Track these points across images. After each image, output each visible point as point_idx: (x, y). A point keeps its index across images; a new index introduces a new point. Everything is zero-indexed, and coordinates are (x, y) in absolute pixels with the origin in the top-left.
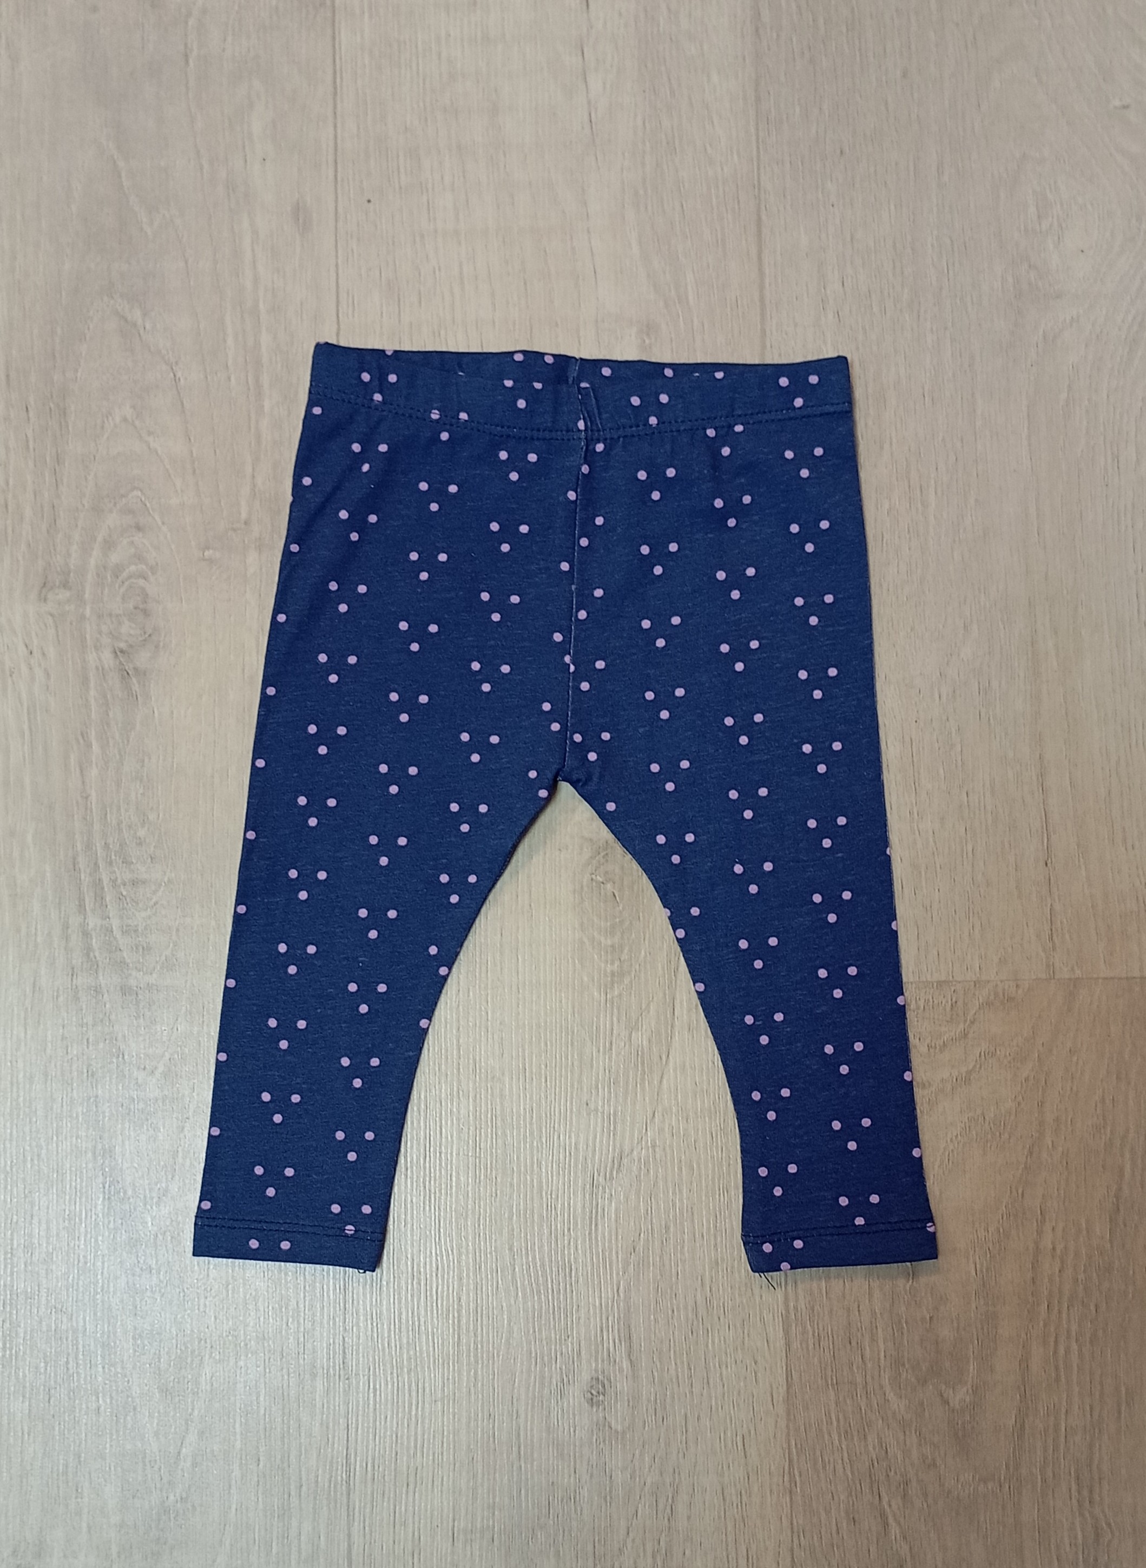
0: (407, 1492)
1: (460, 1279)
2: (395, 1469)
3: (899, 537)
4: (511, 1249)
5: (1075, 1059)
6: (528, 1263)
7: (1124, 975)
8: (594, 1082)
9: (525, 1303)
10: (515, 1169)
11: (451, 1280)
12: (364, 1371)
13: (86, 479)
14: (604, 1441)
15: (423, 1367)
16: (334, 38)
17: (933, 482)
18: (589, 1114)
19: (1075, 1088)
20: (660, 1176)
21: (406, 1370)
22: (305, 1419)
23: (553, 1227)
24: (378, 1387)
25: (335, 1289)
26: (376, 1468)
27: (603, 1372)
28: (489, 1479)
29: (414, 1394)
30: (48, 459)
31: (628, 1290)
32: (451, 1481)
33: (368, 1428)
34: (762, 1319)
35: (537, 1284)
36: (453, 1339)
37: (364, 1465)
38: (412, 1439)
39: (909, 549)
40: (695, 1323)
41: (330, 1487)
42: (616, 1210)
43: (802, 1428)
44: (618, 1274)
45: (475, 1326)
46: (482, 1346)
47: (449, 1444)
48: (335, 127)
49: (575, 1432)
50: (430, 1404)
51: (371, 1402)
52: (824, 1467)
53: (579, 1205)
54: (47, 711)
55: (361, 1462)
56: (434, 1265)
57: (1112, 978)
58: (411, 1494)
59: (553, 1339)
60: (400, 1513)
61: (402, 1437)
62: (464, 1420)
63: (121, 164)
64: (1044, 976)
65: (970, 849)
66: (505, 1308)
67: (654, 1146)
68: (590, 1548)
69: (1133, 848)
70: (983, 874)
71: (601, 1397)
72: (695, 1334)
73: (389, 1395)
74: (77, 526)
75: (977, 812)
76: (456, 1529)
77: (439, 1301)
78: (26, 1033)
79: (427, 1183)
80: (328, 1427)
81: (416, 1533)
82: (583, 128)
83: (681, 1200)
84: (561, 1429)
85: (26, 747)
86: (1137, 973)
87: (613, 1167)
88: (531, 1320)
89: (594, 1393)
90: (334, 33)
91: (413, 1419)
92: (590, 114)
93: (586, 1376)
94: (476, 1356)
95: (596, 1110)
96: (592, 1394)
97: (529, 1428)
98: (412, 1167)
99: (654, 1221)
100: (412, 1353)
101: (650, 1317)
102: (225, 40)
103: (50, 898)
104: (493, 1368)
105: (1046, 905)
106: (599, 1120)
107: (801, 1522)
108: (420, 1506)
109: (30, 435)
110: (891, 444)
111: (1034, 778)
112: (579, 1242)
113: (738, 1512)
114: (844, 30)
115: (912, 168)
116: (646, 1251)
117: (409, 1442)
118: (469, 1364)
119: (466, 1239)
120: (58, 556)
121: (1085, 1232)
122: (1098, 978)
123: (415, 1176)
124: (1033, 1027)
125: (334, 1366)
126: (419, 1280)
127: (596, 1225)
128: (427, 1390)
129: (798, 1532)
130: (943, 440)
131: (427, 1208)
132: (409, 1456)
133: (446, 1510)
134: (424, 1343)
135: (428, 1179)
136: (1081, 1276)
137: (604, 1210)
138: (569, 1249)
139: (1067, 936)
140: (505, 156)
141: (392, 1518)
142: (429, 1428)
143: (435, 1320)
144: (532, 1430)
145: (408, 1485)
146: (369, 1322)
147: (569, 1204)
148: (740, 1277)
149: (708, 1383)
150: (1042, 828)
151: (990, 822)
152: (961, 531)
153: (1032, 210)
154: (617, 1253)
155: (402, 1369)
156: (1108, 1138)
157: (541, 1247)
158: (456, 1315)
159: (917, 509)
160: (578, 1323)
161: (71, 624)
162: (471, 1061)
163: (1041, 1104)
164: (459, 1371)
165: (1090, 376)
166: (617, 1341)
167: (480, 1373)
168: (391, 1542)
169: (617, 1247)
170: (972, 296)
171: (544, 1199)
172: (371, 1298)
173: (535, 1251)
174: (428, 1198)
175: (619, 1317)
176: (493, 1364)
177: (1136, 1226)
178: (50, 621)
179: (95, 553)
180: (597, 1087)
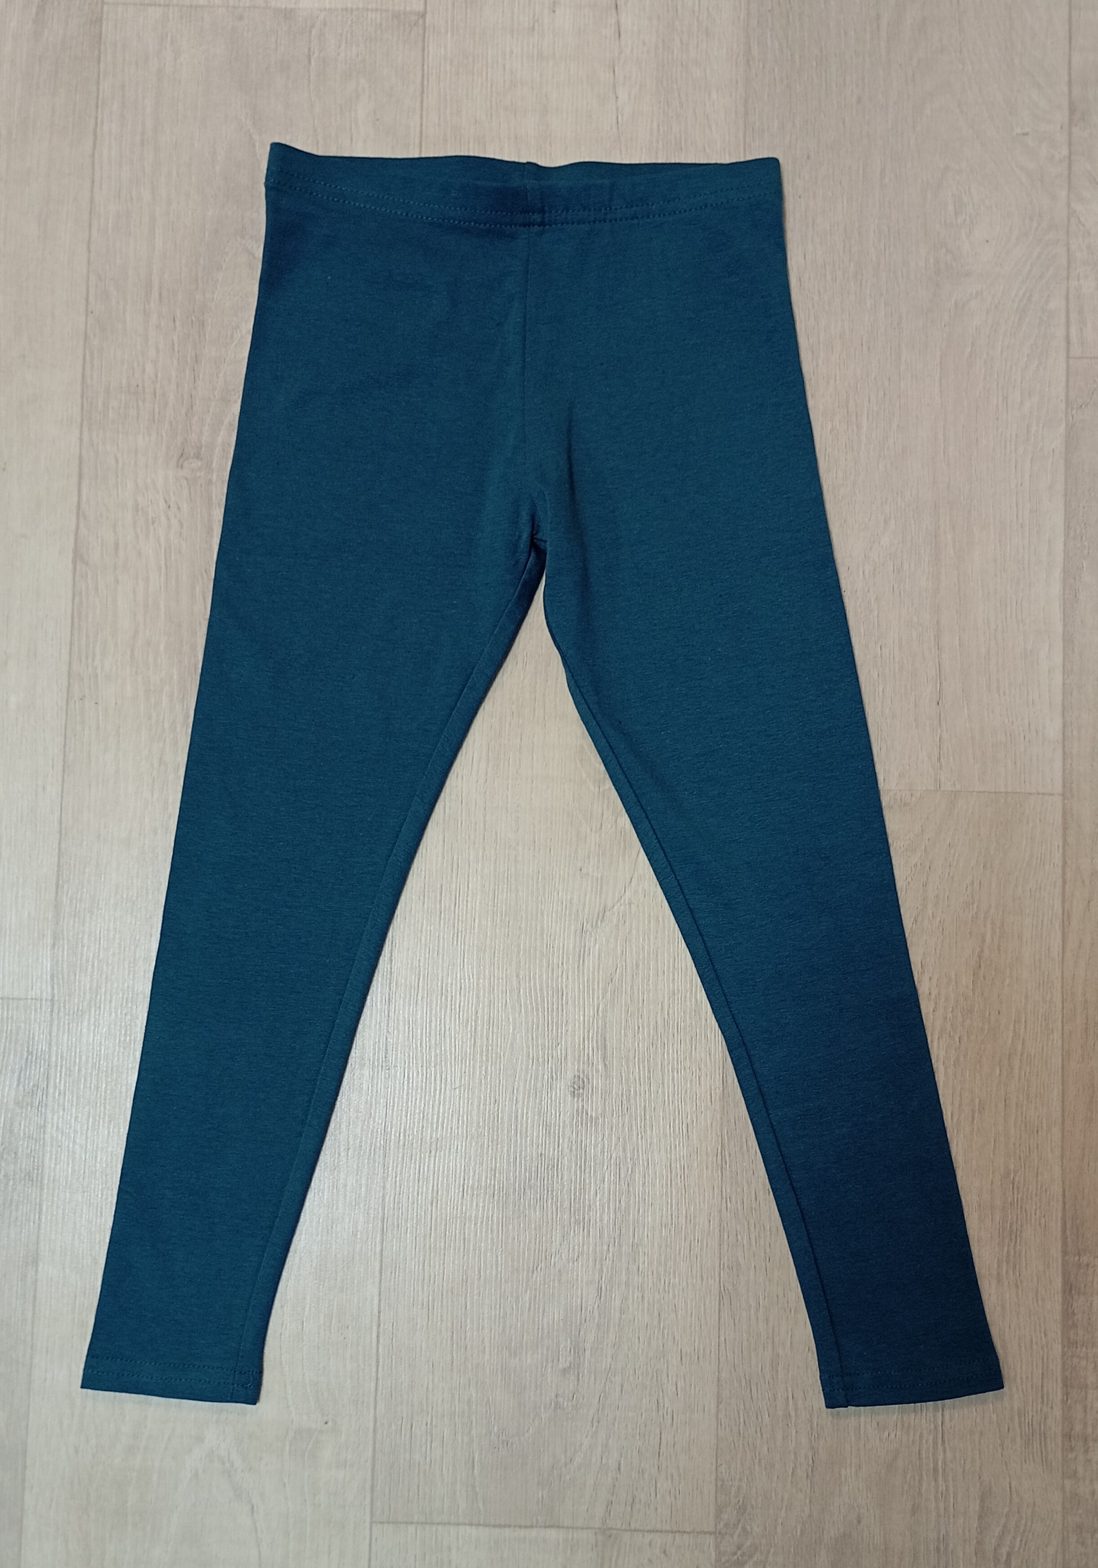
0: (430, 1157)
1: (478, 997)
2: (421, 1139)
3: (838, 451)
4: (517, 976)
5: (952, 851)
6: (530, 986)
7: (993, 791)
8: (587, 854)
9: (526, 1017)
10: (524, 916)
11: (470, 999)
12: (401, 1064)
13: (217, 377)
14: (582, 1124)
15: (446, 1063)
16: (424, 49)
17: (866, 409)
18: (582, 877)
19: (951, 874)
20: (634, 926)
21: (433, 1064)
22: (353, 1099)
23: (551, 962)
24: (411, 1076)
25: (381, 1001)
26: (407, 1138)
27: (584, 1072)
28: (492, 1150)
29: (438, 1082)
30: (189, 359)
31: (605, 1011)
32: (464, 1148)
33: (402, 1106)
34: (706, 1036)
35: (537, 1004)
36: (471, 1042)
37: (398, 1135)
38: (435, 1117)
39: (846, 460)
40: (655, 1038)
41: (370, 1150)
42: (599, 950)
43: (733, 1120)
44: (598, 998)
45: (488, 1033)
46: (492, 1049)
47: (463, 1121)
48: (421, 118)
49: (560, 1116)
50: (450, 1091)
51: (406, 1088)
52: (748, 1151)
53: (571, 946)
54: (179, 552)
55: (395, 1132)
56: (459, 987)
57: (984, 792)
58: (432, 1159)
59: (547, 1046)
60: (424, 1172)
61: (428, 1114)
62: (476, 1104)
63: (256, 137)
64: (933, 789)
65: (881, 689)
66: (511, 1020)
67: (630, 904)
68: (566, 1204)
69: (1004, 693)
70: (890, 709)
71: (581, 1091)
72: (654, 1046)
73: (420, 1082)
74: (209, 412)
75: (888, 661)
76: (465, 1186)
77: (461, 1013)
78: (153, 796)
79: (456, 924)
80: (371, 1105)
81: (435, 1188)
82: (612, 128)
83: (649, 945)
84: (549, 1114)
85: (162, 578)
86: (1003, 790)
87: (598, 918)
88: (530, 1030)
89: (575, 1086)
90: (424, 46)
91: (437, 1102)
92: (617, 118)
93: (570, 1075)
94: (487, 1055)
95: (587, 874)
96: (574, 1088)
97: (525, 1112)
98: (445, 911)
99: (627, 960)
100: (438, 1051)
101: (621, 1032)
102: (340, 46)
103: (176, 695)
104: (500, 1066)
105: (937, 735)
106: (589, 883)
107: (728, 1191)
108: (439, 1168)
109: (175, 338)
110: (835, 381)
111: (932, 638)
112: (570, 974)
113: (681, 1182)
114: (814, 63)
115: (861, 172)
116: (620, 982)
117: (432, 1119)
118: (481, 1061)
119: (484, 968)
120: (193, 434)
121: (953, 983)
122: (973, 792)
123: (447, 919)
124: (922, 827)
125: (378, 1060)
126: (446, 999)
127: (584, 961)
128: (449, 1080)
129: (726, 1199)
130: (875, 378)
131: (455, 943)
132: (432, 1127)
133: (458, 1171)
134: (448, 1045)
135: (456, 921)
136: (950, 1015)
137: (590, 950)
138: (562, 978)
139: (951, 760)
140: (551, 146)
141: (417, 1176)
142: (449, 1109)
143: (457, 1027)
144: (527, 1113)
145: (430, 1152)
146: (407, 1027)
147: (564, 945)
148: (691, 1005)
149: (663, 1084)
150: (937, 676)
151: (897, 670)
152: (886, 448)
153: (951, 208)
154: (598, 982)
155: (430, 1063)
156: (974, 912)
157: (541, 976)
158: (473, 1024)
159: (853, 430)
160: (566, 1034)
161: (201, 486)
162: (494, 833)
163: (925, 885)
164: (474, 1067)
165: (989, 336)
166: (595, 1049)
167: (489, 1068)
168: (416, 1193)
169: (599, 978)
170: (902, 272)
171: (545, 940)
172: (409, 1010)
173: (536, 978)
174: (456, 935)
175: (598, 1031)
176: (500, 1062)
177: (993, 980)
178: (185, 483)
179: (222, 433)
180: (589, 857)
